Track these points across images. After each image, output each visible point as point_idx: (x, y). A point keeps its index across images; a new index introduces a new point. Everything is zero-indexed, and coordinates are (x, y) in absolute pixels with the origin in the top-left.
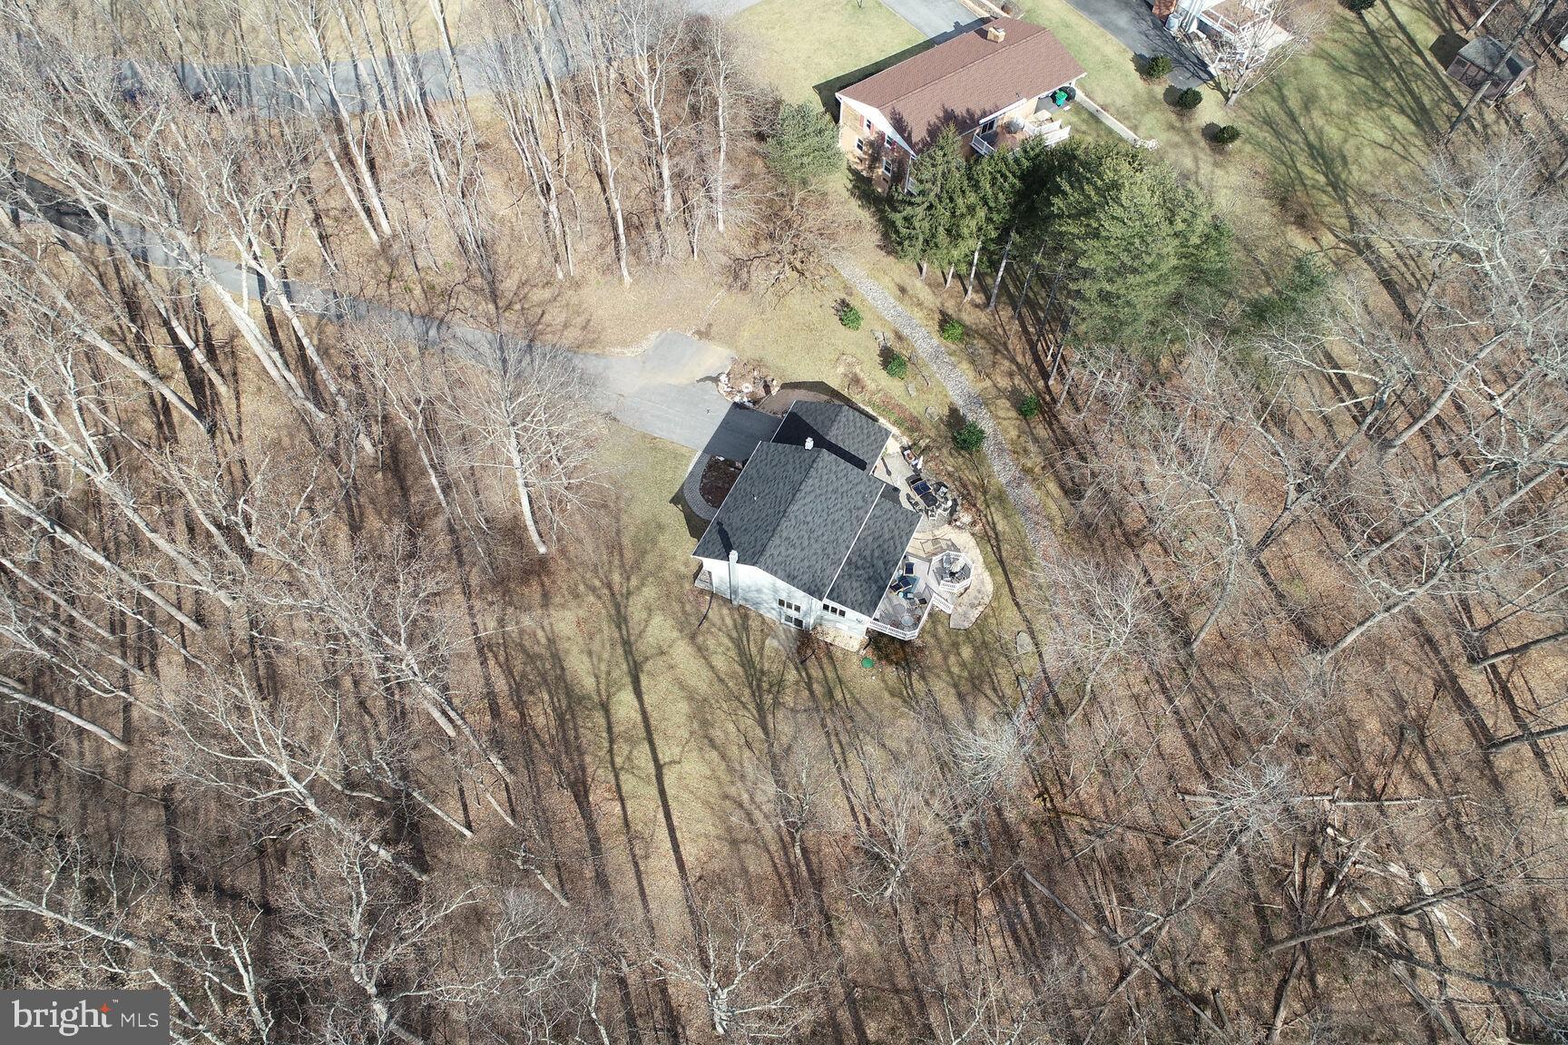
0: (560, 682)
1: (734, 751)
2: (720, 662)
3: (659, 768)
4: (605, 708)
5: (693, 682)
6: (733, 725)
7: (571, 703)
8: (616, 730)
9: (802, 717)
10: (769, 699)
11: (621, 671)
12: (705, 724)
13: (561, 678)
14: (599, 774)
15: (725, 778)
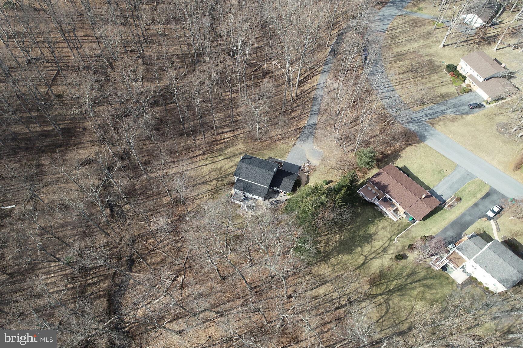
0: (227, 147)
1: (209, 176)
2: (228, 171)
3: (206, 165)
4: (220, 155)
5: (225, 167)
6: (214, 175)
7: (221, 150)
8: (215, 158)
9: (215, 185)
10: (220, 179)
11: (228, 156)
12: (215, 171)
13: (228, 148)
14: (206, 156)
15: (203, 175)
